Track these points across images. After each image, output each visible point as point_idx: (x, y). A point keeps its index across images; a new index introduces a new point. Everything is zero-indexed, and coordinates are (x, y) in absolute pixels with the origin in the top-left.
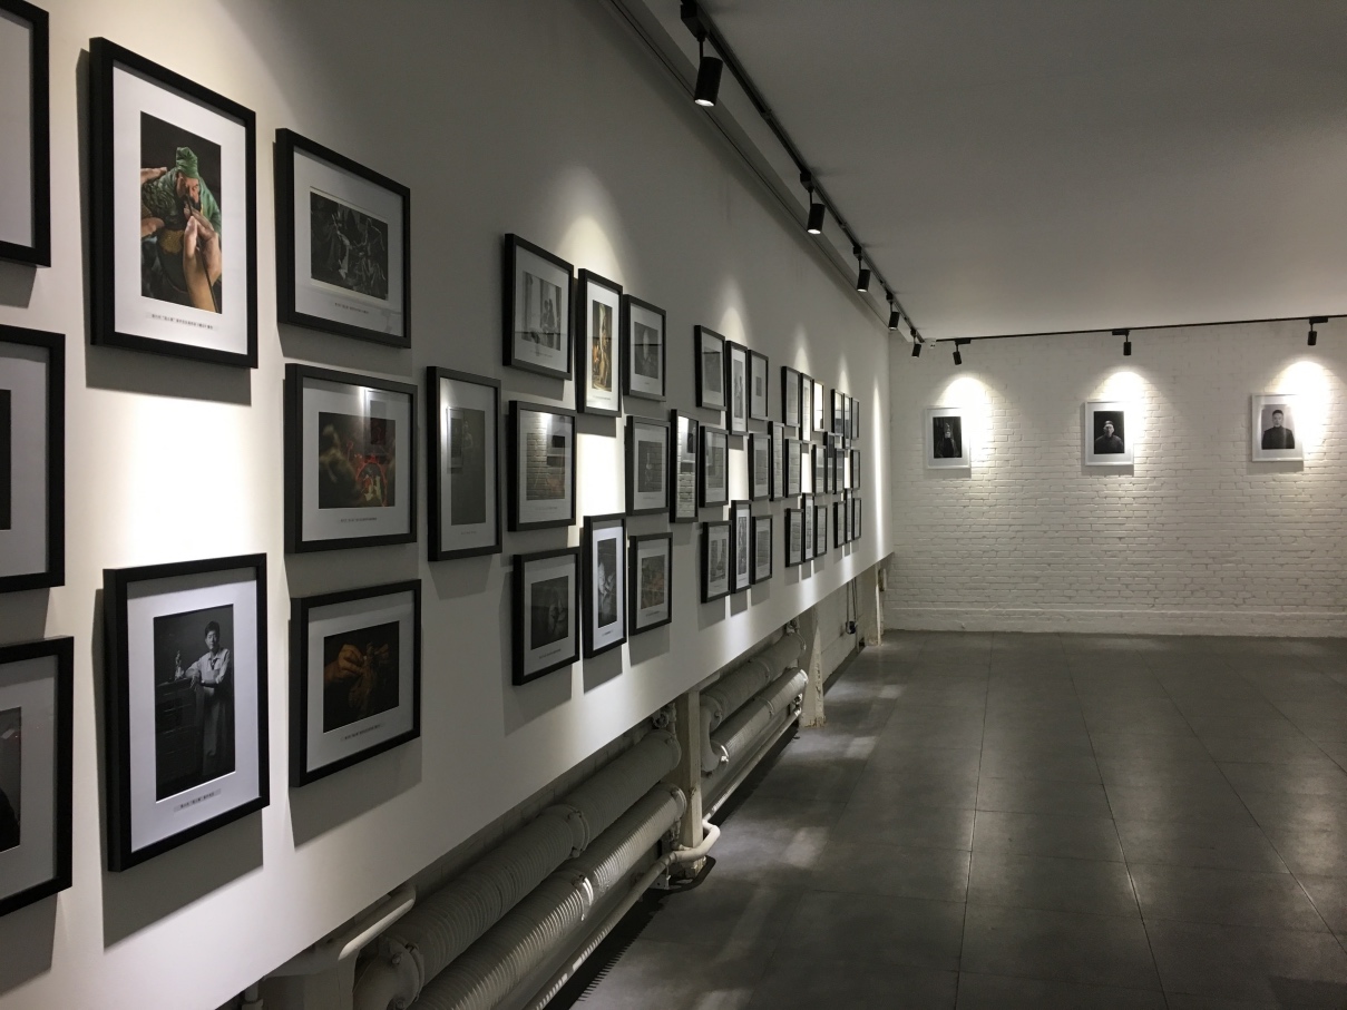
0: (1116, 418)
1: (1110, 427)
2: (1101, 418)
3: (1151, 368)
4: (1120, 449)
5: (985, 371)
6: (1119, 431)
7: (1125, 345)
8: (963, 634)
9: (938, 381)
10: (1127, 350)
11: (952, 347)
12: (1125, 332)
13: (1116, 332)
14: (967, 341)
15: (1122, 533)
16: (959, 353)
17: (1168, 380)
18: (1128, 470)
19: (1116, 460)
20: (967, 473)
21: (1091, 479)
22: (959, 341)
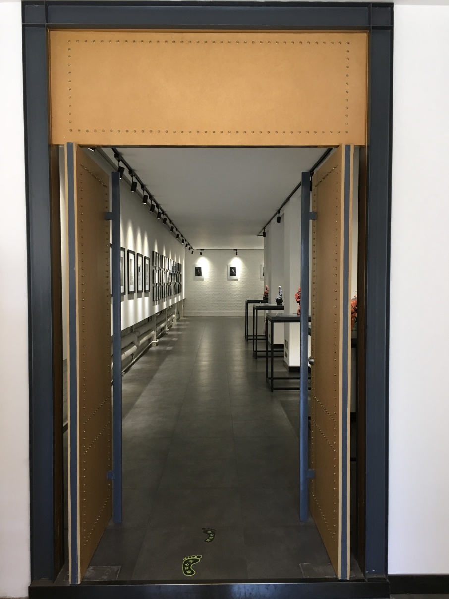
0: (234, 268)
1: (233, 270)
2: (231, 268)
3: (242, 258)
4: (235, 275)
5: (207, 256)
6: (235, 271)
7: (236, 252)
8: (201, 317)
9: (196, 259)
10: (237, 254)
11: (200, 251)
12: (236, 250)
13: (234, 250)
14: (203, 250)
15: (235, 294)
16: (201, 252)
17: (246, 261)
18: (237, 280)
19: (234, 278)
20: (203, 280)
21: (229, 282)
22: (201, 250)
